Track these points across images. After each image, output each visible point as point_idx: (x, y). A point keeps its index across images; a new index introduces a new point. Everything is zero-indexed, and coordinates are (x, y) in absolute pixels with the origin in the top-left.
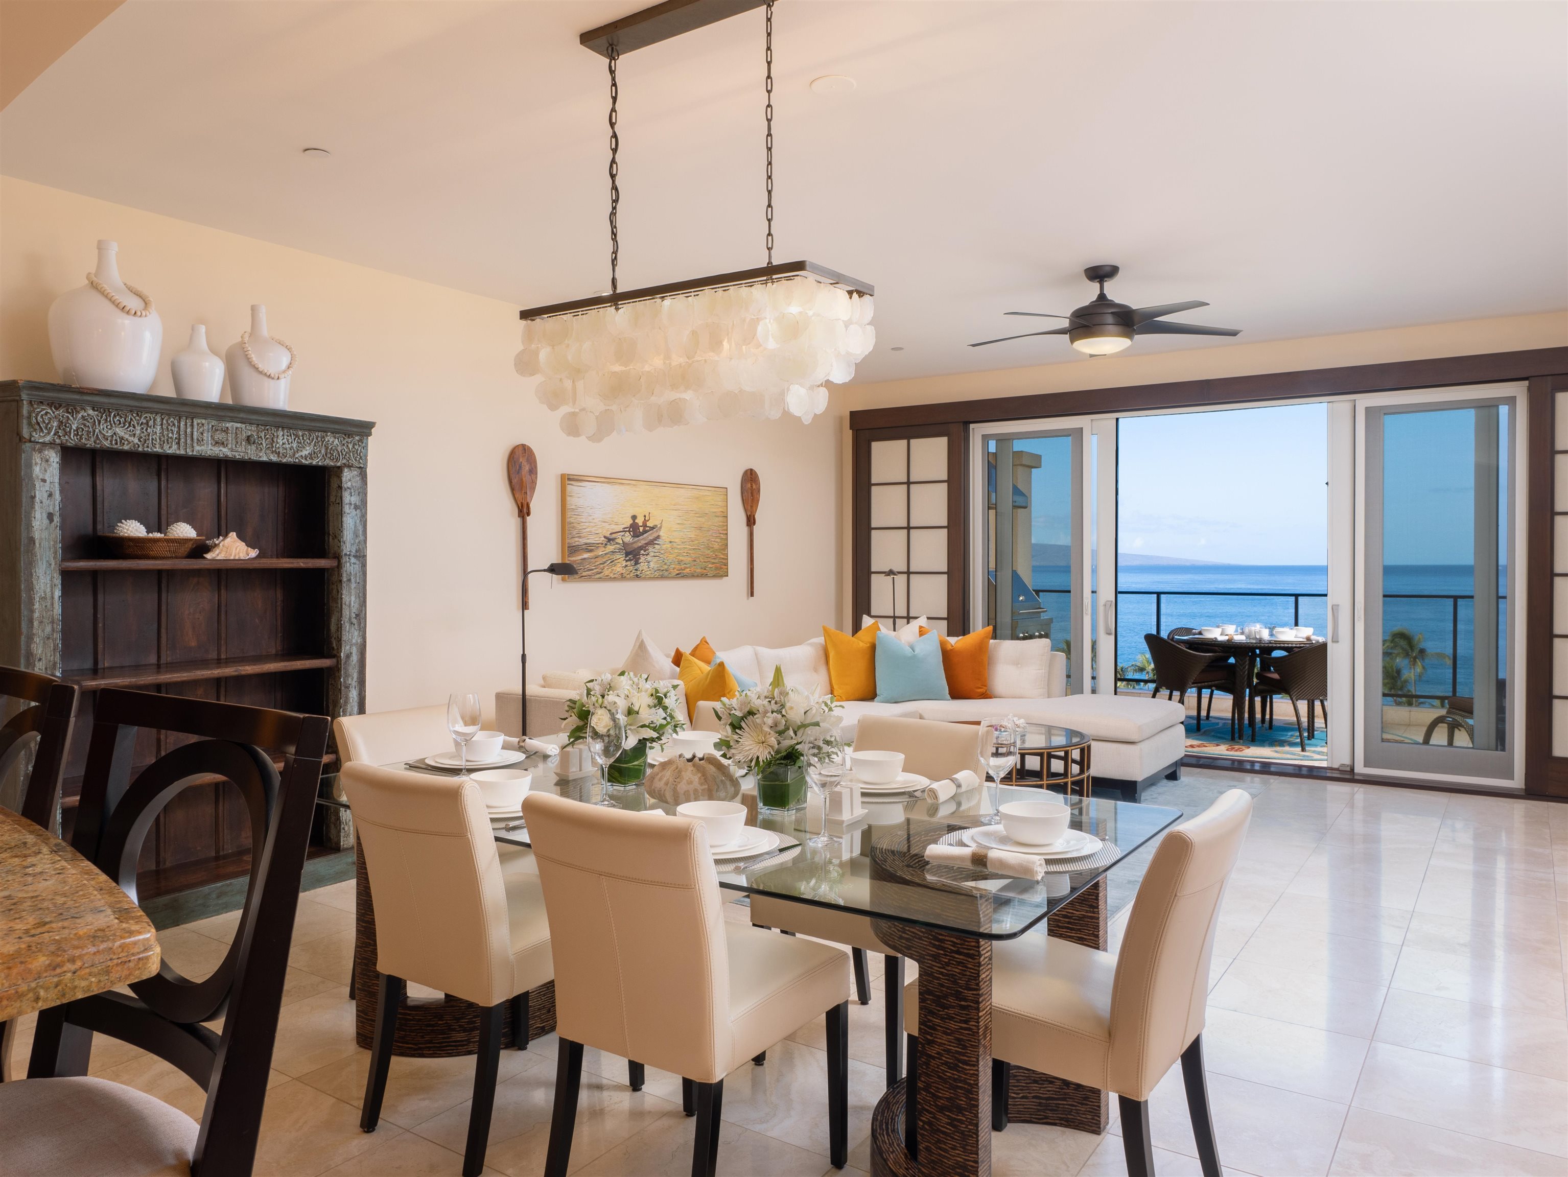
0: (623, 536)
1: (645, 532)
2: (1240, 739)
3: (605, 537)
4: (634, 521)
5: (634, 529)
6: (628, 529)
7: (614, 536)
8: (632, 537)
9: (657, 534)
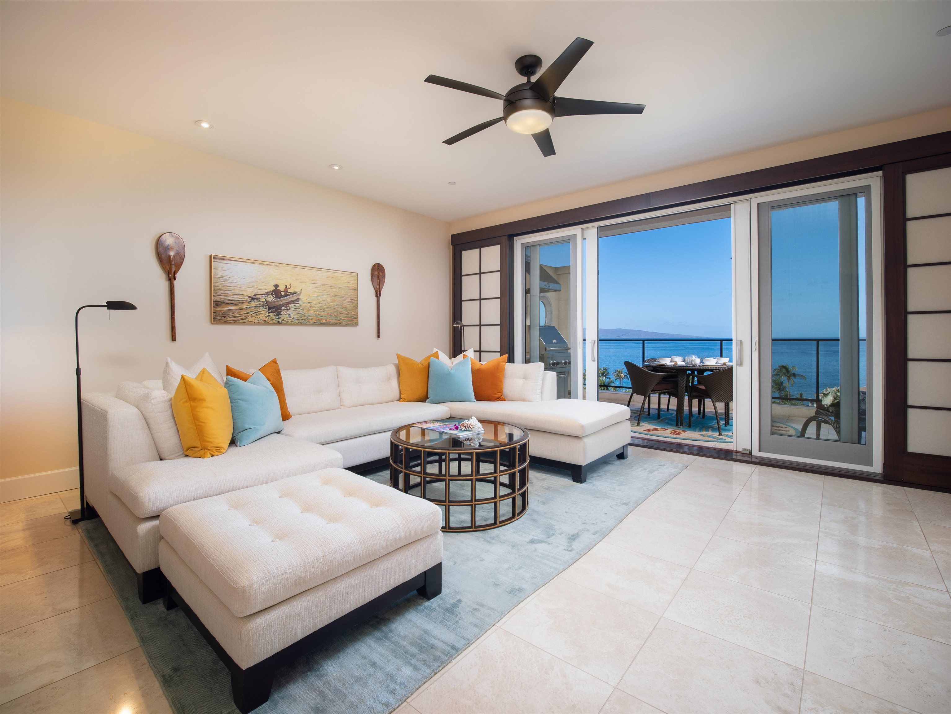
0: (266, 297)
1: (286, 295)
2: (681, 426)
3: (249, 297)
4: (276, 288)
5: (276, 292)
6: (271, 293)
7: (257, 296)
8: (274, 298)
9: (297, 297)
